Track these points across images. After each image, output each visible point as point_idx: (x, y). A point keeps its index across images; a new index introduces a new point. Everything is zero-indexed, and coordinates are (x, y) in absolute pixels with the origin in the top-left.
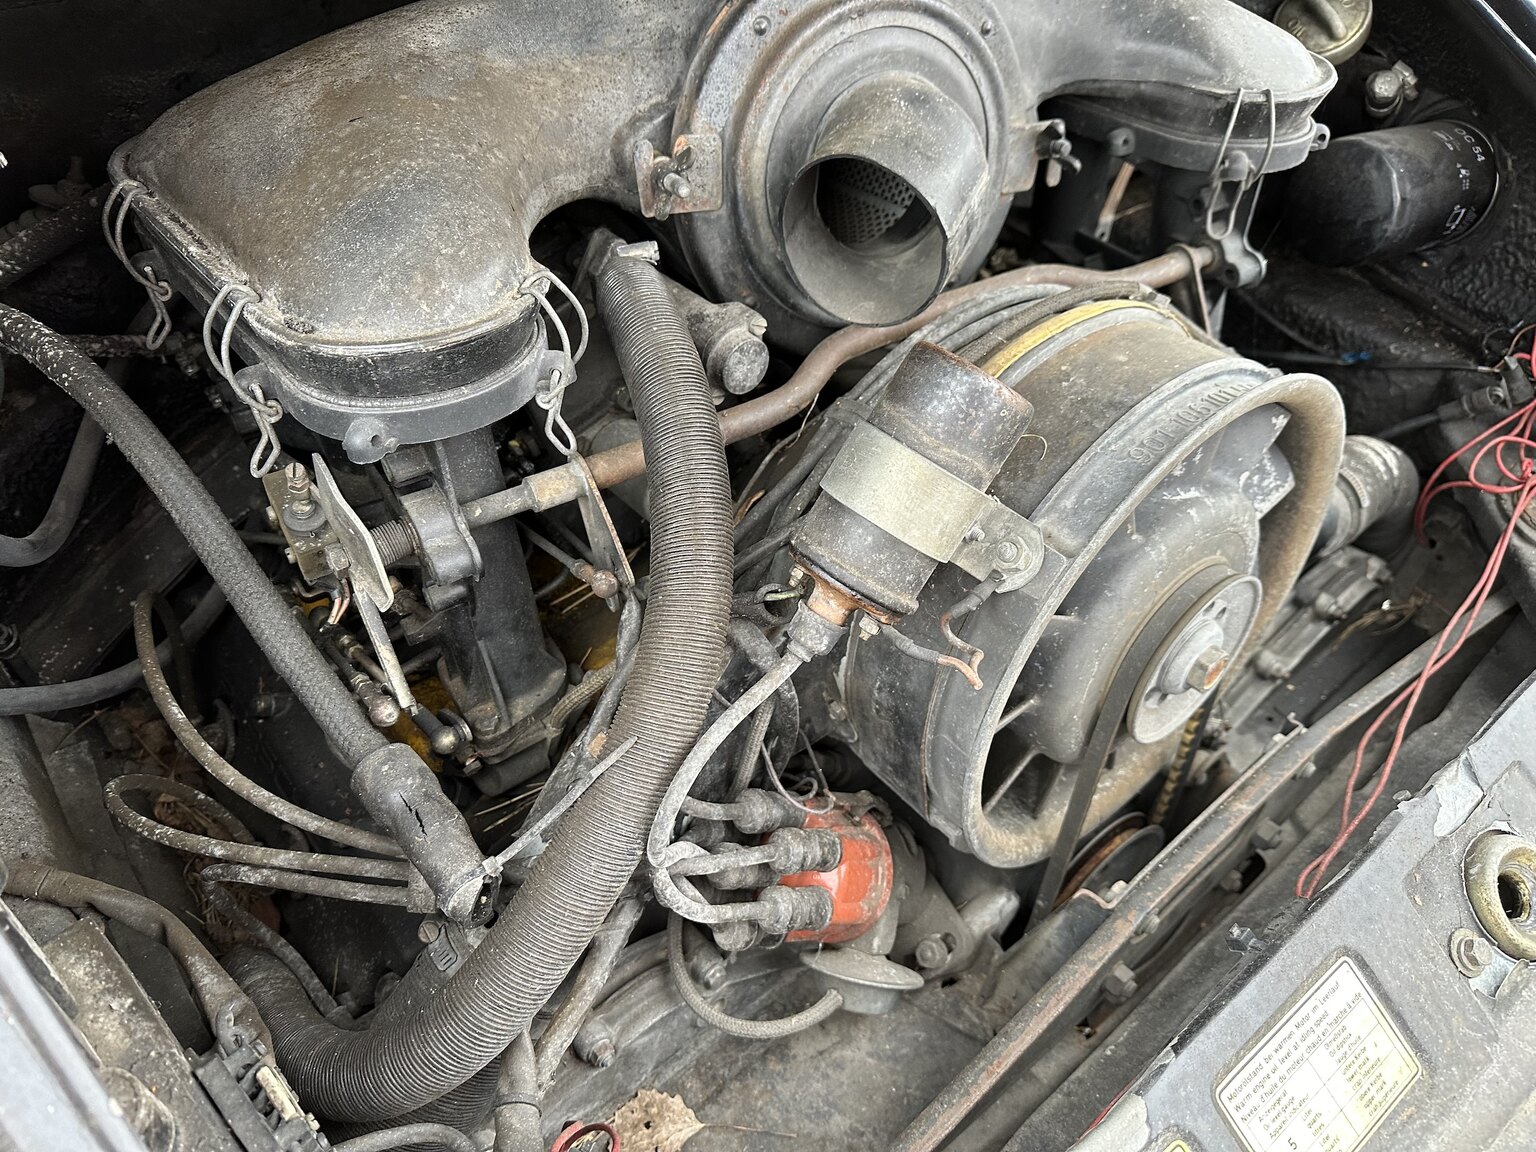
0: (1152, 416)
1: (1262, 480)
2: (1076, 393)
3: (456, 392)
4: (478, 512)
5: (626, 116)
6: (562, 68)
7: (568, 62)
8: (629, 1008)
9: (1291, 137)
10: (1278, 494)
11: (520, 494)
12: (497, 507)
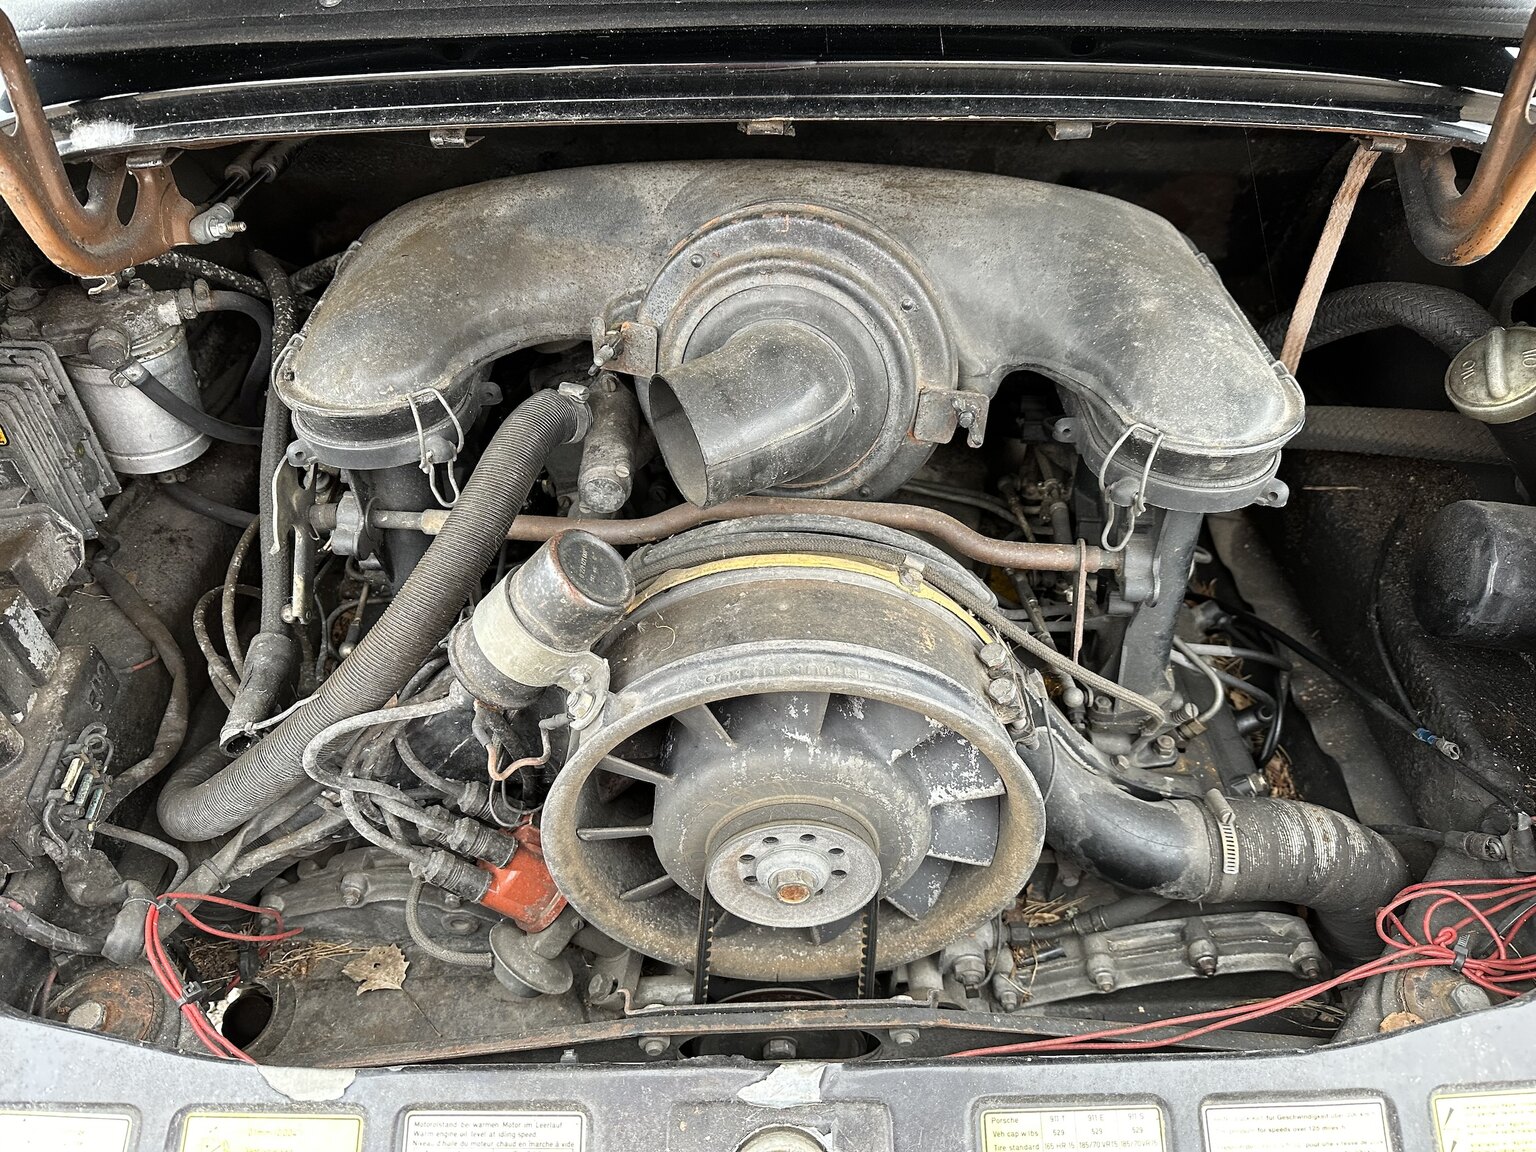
0: (750, 659)
1: (962, 770)
2: (724, 616)
3: (351, 443)
4: (385, 519)
5: (619, 294)
6: (580, 249)
7: (587, 246)
8: (387, 881)
9: (1201, 484)
10: (978, 791)
11: (415, 519)
12: (398, 521)
